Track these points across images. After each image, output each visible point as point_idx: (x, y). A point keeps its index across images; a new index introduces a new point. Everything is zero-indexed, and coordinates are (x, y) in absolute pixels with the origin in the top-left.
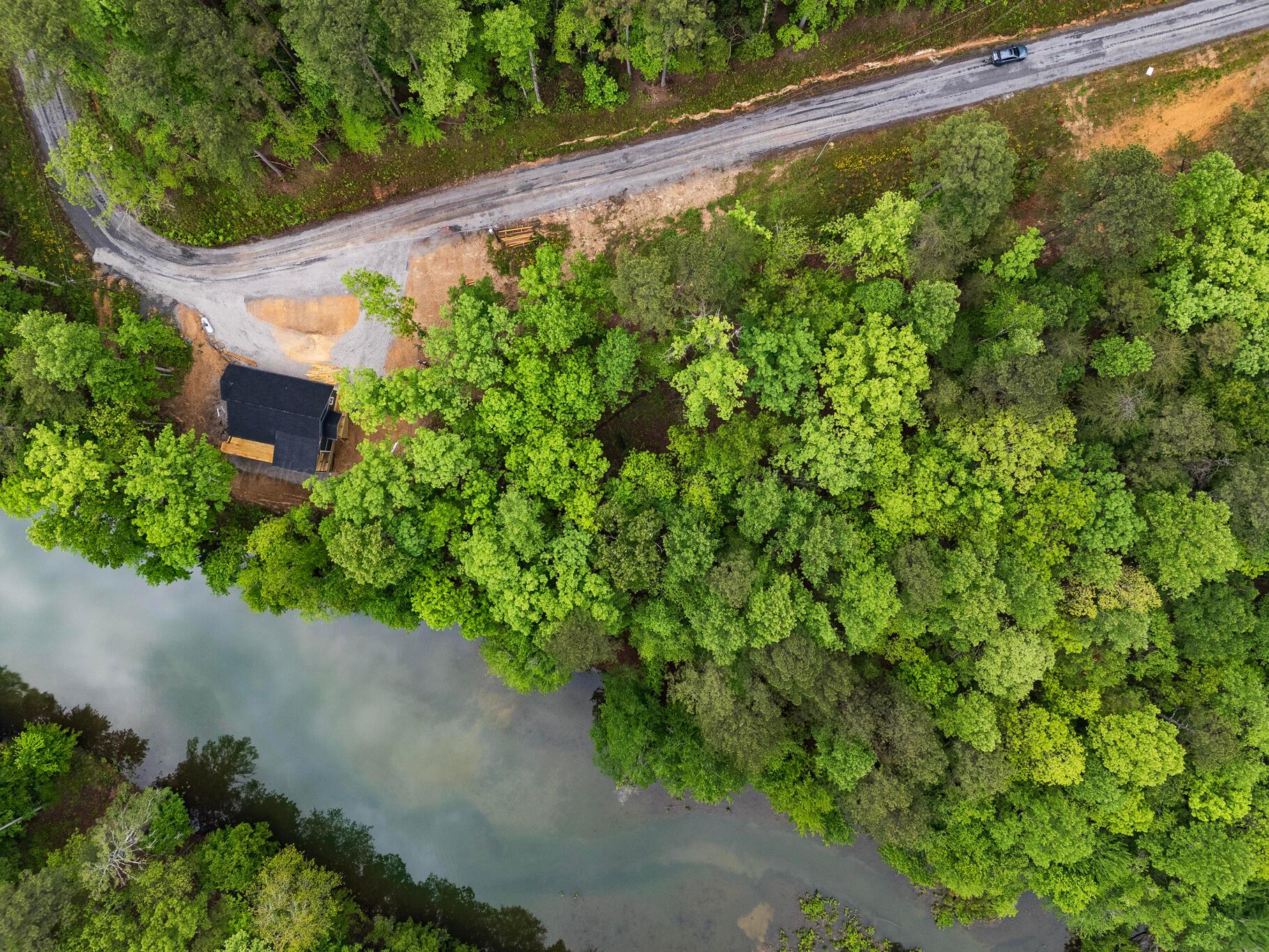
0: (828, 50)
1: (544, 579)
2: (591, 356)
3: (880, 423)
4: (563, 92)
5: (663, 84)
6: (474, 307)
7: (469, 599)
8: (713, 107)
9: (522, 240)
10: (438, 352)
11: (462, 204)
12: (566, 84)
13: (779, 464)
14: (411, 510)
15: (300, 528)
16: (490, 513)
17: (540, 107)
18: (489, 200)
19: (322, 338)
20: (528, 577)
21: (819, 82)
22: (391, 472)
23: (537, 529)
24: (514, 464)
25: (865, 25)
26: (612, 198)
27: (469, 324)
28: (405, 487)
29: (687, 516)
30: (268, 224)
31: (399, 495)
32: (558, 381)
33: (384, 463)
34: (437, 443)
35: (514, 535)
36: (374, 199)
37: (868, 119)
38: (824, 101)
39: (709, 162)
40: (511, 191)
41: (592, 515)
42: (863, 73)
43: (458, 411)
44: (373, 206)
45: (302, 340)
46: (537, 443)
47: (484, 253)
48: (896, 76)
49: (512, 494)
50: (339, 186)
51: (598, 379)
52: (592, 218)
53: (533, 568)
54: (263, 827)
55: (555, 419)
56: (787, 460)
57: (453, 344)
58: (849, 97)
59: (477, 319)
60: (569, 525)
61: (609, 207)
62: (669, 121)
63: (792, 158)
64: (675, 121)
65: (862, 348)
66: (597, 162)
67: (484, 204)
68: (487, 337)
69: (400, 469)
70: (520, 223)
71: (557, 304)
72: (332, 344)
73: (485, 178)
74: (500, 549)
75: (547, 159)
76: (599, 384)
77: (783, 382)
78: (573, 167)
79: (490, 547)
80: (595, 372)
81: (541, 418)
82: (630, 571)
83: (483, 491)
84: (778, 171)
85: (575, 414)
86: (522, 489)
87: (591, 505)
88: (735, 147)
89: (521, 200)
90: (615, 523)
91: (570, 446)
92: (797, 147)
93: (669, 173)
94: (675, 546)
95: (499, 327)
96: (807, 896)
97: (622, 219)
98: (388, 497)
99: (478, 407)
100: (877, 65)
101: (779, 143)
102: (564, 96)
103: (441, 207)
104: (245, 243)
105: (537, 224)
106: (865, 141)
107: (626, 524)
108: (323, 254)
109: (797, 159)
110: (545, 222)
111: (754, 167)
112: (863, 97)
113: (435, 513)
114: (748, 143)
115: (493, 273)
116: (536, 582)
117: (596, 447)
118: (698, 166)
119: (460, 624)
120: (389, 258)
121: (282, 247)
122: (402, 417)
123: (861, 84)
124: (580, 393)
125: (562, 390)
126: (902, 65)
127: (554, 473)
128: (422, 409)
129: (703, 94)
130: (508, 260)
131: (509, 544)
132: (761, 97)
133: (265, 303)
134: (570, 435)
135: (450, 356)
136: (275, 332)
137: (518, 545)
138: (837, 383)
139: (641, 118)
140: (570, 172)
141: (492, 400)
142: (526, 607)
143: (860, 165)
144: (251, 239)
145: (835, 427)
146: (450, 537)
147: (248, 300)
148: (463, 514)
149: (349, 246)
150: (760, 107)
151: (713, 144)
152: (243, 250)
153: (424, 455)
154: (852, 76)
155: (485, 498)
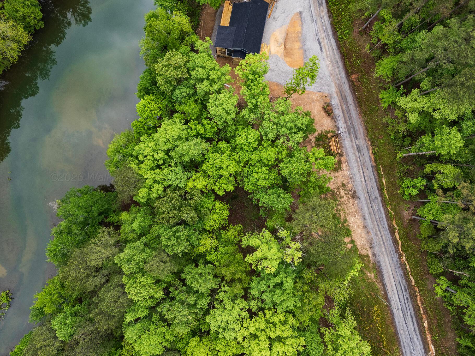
0: (433, 301)
1: (161, 162)
2: (277, 185)
3: (245, 344)
4: (408, 167)
5: (413, 217)
6: (302, 124)
7: (151, 124)
8: (402, 242)
9: (333, 147)
10: (278, 105)
11: (350, 118)
12: (411, 168)
13: (222, 287)
14: (195, 93)
15: (187, 39)
16: (194, 134)
17: (400, 156)
18: (352, 131)
19: (282, 50)
20: (161, 154)
21: (416, 296)
22: (215, 82)
23: (186, 159)
24: (220, 146)
25: (446, 320)
26: (355, 192)
27: (293, 122)
28: (206, 89)
29: (194, 238)
30: (338, 23)
31: (202, 86)
32: (264, 169)
33: (219, 78)
34: (230, 105)
35: (183, 146)
36: (352, 74)
37: (399, 322)
38: (407, 299)
39: (375, 241)
40: (357, 142)
41: (195, 187)
42: (421, 318)
43: (247, 116)
44: (348, 74)
45: (281, 41)
46: (232, 157)
47: (326, 129)
48: (421, 335)
49: (204, 145)
50: (357, 57)
51: (266, 189)
52: (345, 182)
53: (166, 157)
54: (41, 25)
55: (245, 167)
56: (225, 292)
57: (282, 113)
58: (410, 312)
59: (296, 126)
60: (189, 175)
61: (351, 191)
62: (394, 220)
63: (378, 283)
64: (394, 223)
65: (286, 336)
66: (373, 185)
67: (350, 129)
68: (287, 131)
69: (216, 87)
70: (341, 147)
71: (305, 168)
72: (279, 55)
73: (363, 129)
74: (175, 140)
75: (373, 159)
76: (263, 190)
77: (266, 291)
78: (370, 172)
79: (176, 134)
80: (269, 188)
81: (245, 160)
82: (164, 208)
83: (205, 130)
84: (371, 276)
85: (247, 177)
86: (208, 150)
87: (200, 186)
88: (383, 254)
89: (353, 147)
90: (190, 199)
91: (231, 175)
92: (384, 286)
93: (369, 221)
94: (178, 232)
95: (292, 137)
96: (10, 294)
97: (345, 198)
98: (202, 80)
99: (250, 127)
100: (426, 325)
101: (386, 277)
102: (406, 168)
103: (348, 108)
104: (328, 11)
105: (341, 155)
106: (388, 321)
107: (190, 206)
108: (323, 49)
109: (378, 285)
110: (342, 159)
111: (373, 263)
112: (410, 319)
113: (193, 105)
114: (385, 261)
115: (316, 134)
116: (158, 159)
117: (230, 188)
118: (372, 235)
119: (139, 120)
120: (323, 82)
121: (327, 30)
122: (244, 88)
123: (417, 318)
124: (258, 180)
125: (260, 171)
126: (426, 338)
127: (216, 167)
128: (248, 98)
129: (409, 237)
130: (323, 141)
131: (178, 144)
132: (408, 266)
133: (299, 22)
134: (236, 174)
135: (276, 112)
136: (285, 27)
137: (177, 149)
138: (266, 321)
139: (395, 206)
140: (367, 171)
141: (253, 135)
142: (145, 153)
143: (376, 318)
144: (330, 15)
145: (242, 319)
146: (182, 113)
147: (300, 13)
148: (194, 120)
149: (328, 62)
150: (403, 266)
151: (384, 242)
152: (325, 10)
153: (223, 99)
154: (420, 313)
155: (202, 131)
